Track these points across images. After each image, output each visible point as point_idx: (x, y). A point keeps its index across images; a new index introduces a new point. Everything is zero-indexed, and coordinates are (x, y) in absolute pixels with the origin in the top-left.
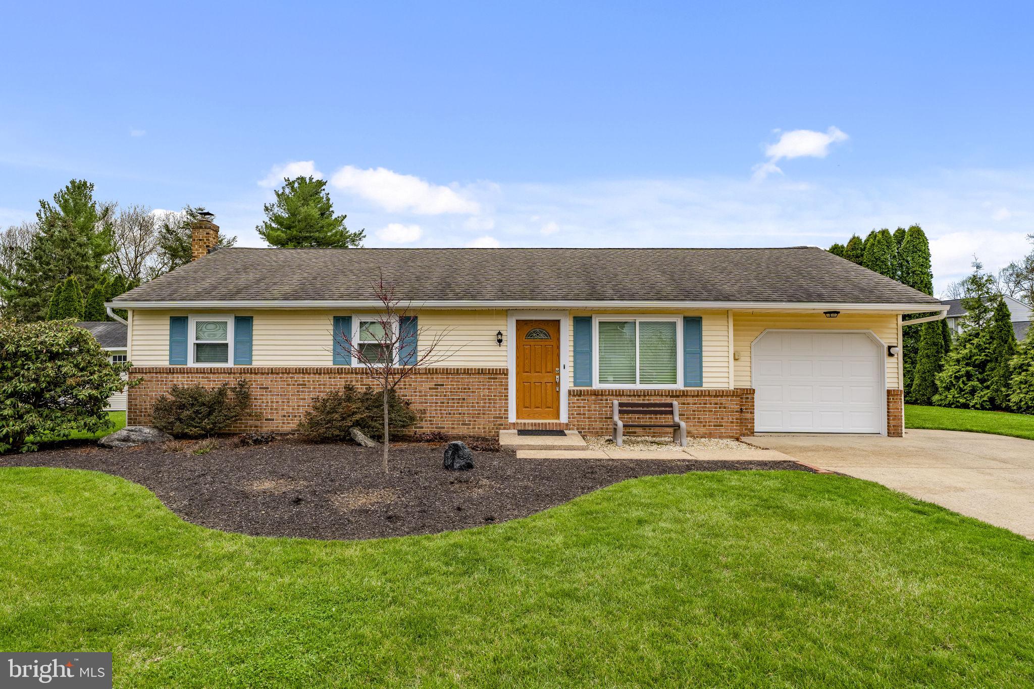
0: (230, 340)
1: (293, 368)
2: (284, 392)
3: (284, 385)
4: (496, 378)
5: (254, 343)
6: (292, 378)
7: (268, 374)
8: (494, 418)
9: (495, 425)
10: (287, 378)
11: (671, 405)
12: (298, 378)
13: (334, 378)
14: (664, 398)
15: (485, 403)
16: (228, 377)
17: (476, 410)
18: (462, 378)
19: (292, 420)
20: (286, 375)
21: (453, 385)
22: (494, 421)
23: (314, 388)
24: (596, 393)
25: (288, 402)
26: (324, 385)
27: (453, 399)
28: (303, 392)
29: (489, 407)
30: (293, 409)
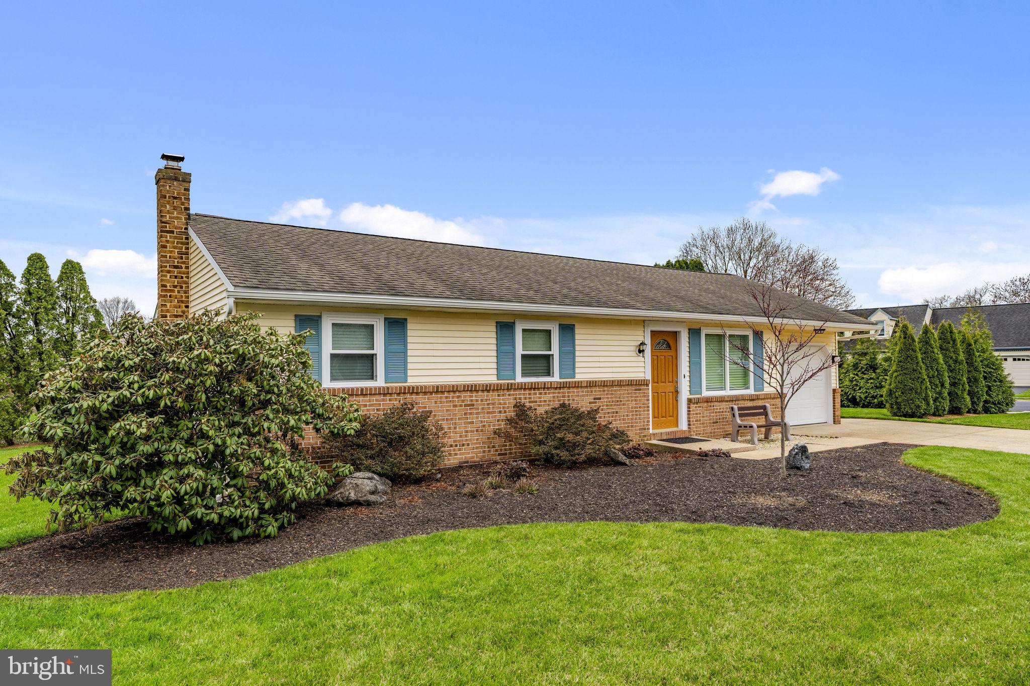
0: (379, 349)
1: (461, 385)
2: (450, 415)
3: (450, 406)
4: (640, 390)
5: (409, 353)
6: (458, 397)
7: (431, 393)
8: (640, 429)
9: (640, 437)
10: (453, 397)
11: (764, 408)
12: (465, 397)
13: (503, 395)
14: (746, 402)
15: (633, 415)
16: (383, 400)
17: (626, 423)
18: (615, 391)
19: (460, 450)
20: (452, 394)
21: (608, 398)
22: (639, 433)
23: (483, 409)
24: (708, 400)
25: (455, 428)
26: (493, 404)
27: (609, 413)
28: (471, 414)
29: (636, 419)
30: (461, 436)
